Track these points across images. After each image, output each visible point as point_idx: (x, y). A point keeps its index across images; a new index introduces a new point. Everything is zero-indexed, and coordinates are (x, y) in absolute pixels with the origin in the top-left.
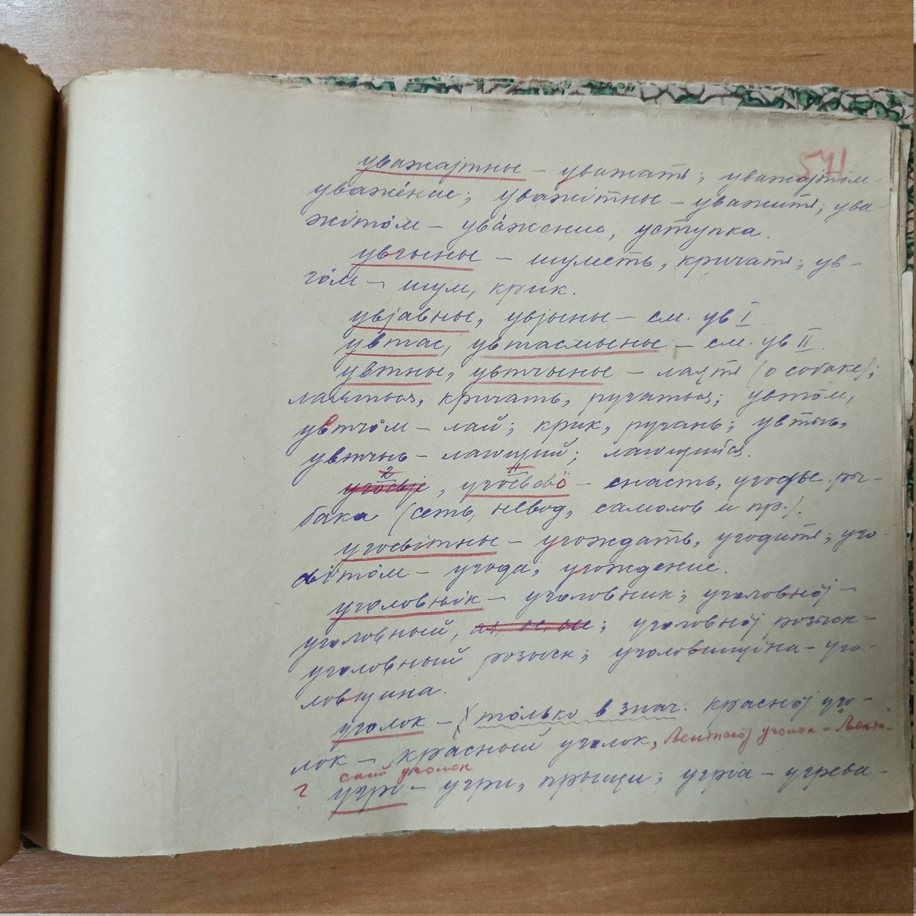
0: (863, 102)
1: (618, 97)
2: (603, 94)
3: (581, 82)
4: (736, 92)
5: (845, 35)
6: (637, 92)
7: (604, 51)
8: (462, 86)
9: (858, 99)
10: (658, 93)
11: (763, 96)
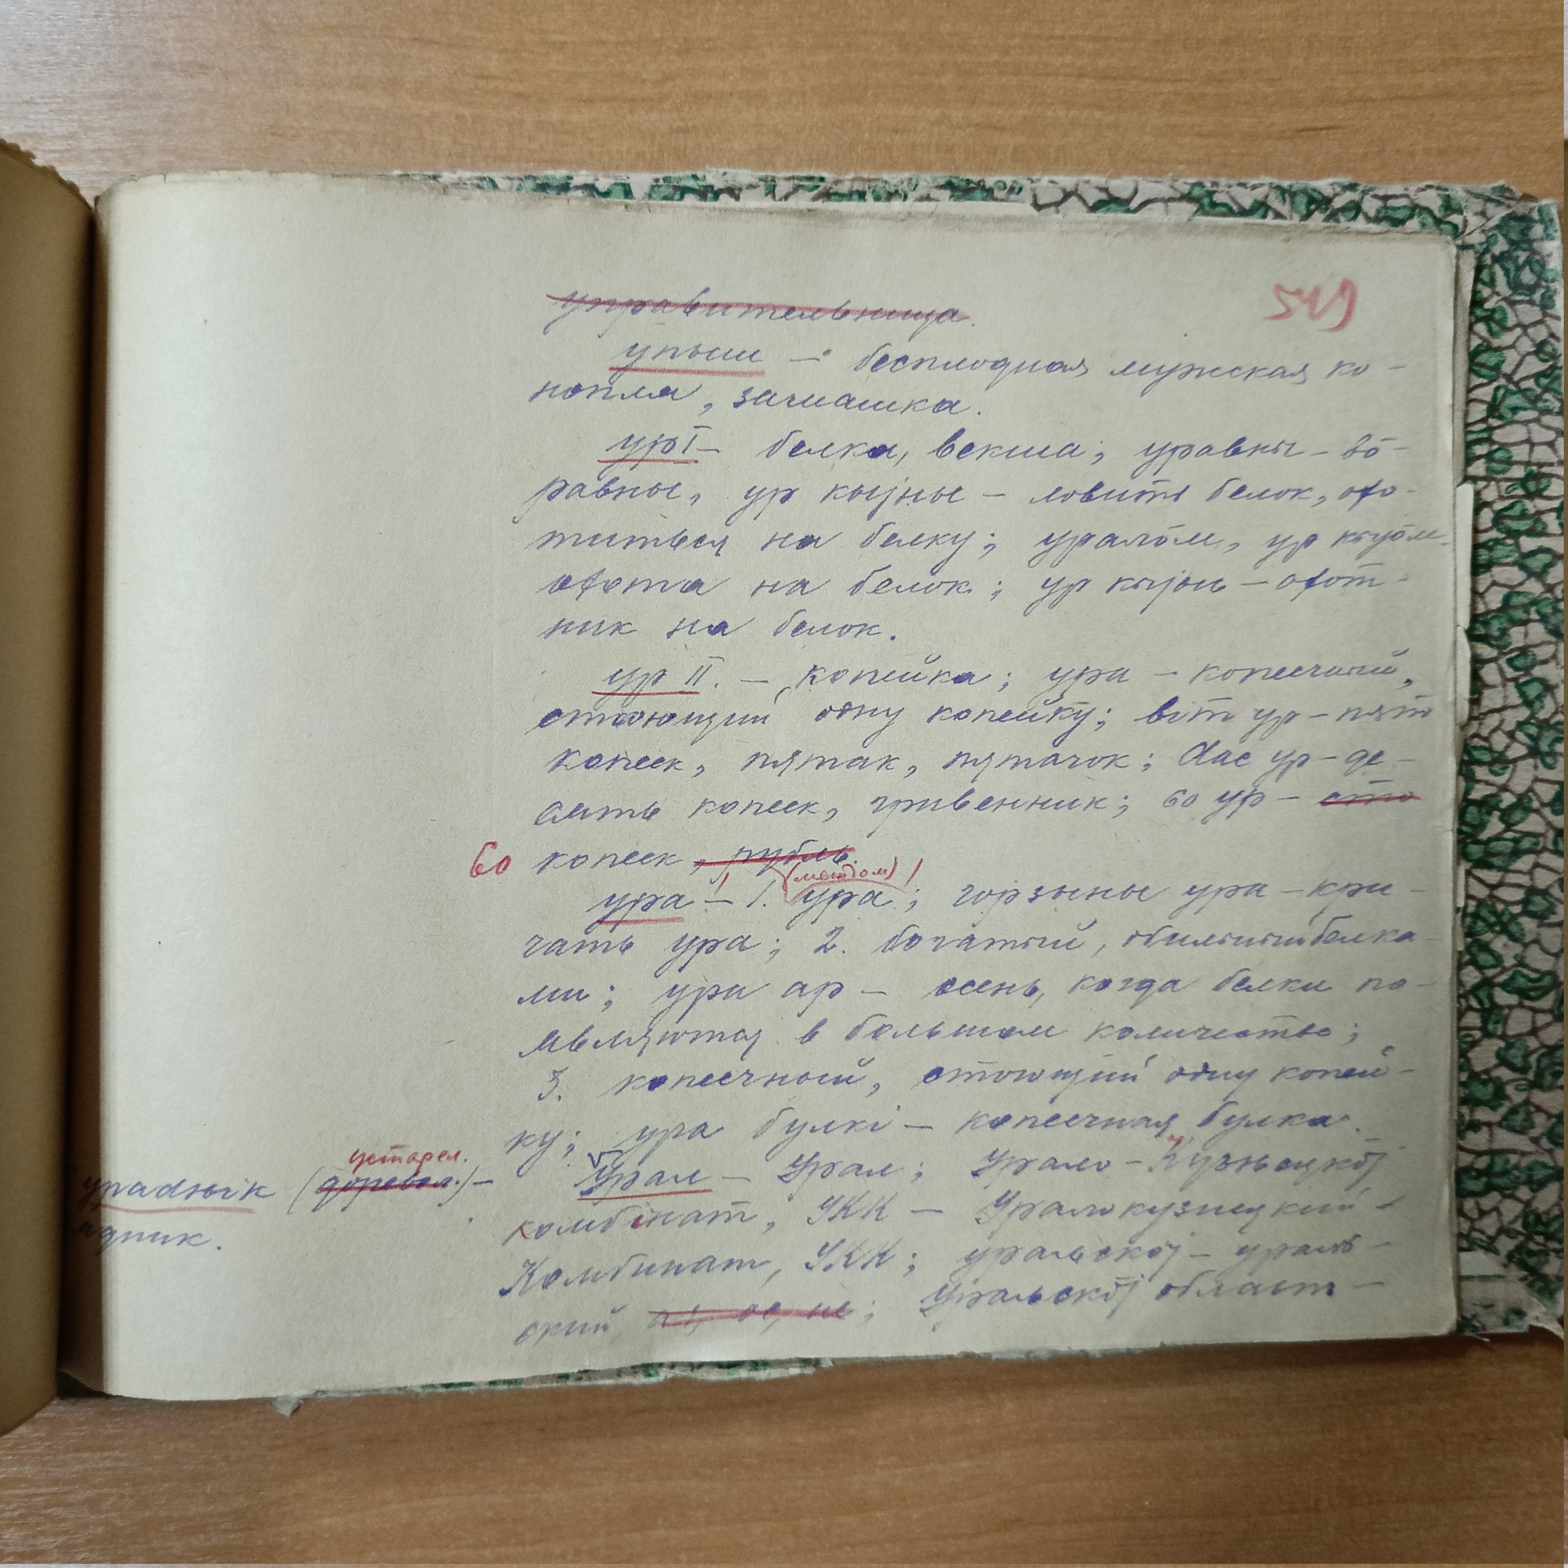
0: (1399, 208)
1: (995, 203)
2: (971, 199)
3: (935, 180)
4: (1190, 193)
5: (1374, 94)
6: (1026, 195)
7: (977, 125)
8: (740, 189)
9: (1391, 203)
10: (1060, 196)
11: (1233, 199)
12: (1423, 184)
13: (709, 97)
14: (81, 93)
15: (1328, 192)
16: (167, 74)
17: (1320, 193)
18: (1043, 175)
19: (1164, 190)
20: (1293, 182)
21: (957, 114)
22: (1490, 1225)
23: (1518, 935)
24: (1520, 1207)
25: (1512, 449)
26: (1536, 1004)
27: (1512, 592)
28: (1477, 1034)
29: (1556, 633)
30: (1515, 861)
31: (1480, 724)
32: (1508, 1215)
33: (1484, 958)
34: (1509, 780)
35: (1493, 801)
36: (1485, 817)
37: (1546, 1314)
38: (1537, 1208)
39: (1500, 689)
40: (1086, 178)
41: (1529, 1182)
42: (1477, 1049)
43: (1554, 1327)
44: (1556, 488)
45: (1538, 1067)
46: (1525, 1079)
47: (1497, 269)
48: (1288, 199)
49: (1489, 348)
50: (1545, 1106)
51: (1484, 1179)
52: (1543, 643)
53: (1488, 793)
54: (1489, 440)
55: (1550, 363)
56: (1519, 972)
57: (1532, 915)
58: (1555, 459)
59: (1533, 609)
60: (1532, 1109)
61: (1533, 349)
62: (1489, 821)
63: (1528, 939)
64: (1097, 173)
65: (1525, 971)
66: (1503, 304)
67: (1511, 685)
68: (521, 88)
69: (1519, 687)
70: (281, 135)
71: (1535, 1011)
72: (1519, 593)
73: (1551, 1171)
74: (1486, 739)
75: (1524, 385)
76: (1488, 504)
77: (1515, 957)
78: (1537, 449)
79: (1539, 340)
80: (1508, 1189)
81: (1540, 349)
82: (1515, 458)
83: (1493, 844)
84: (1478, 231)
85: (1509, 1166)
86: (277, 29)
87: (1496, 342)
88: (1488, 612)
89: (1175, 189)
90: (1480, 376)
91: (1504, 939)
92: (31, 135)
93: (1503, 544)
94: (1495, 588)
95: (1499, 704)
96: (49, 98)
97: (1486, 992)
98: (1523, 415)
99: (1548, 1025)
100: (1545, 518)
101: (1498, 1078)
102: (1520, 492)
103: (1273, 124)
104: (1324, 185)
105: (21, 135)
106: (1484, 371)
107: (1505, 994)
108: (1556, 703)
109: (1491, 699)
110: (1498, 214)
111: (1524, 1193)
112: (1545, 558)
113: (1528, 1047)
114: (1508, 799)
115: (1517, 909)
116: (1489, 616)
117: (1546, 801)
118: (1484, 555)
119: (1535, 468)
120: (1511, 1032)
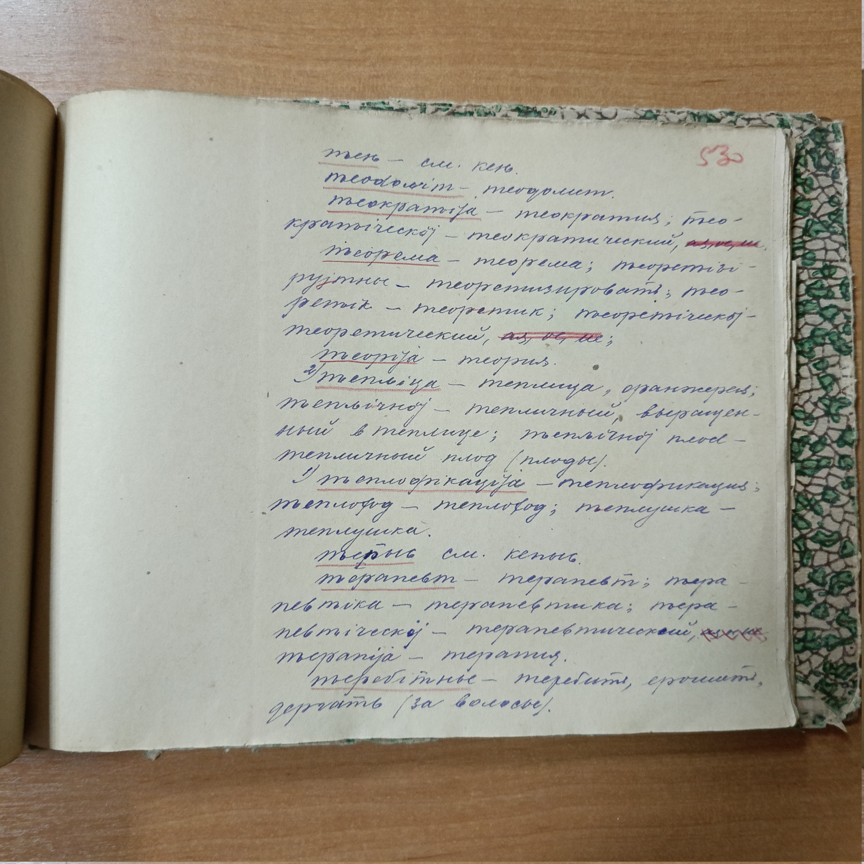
12: (769, 113)
13: (390, 59)
14: (55, 52)
15: (718, 116)
16: (102, 43)
17: (714, 117)
18: (567, 104)
19: (631, 113)
20: (700, 111)
21: (522, 71)
22: (805, 669)
23: (819, 511)
24: (821, 660)
25: (815, 252)
26: (830, 549)
27: (816, 328)
28: (798, 565)
29: (839, 350)
30: (817, 472)
31: (799, 398)
32: (815, 664)
33: (801, 524)
34: (814, 428)
35: (806, 440)
36: (802, 448)
37: (836, 718)
38: (831, 660)
39: (810, 379)
40: (590, 107)
41: (827, 645)
42: (798, 573)
43: (841, 726)
44: (840, 274)
45: (831, 583)
46: (824, 590)
47: (809, 157)
48: (697, 120)
49: (804, 199)
50: (835, 605)
51: (802, 644)
52: (832, 356)
53: (803, 435)
54: (804, 248)
55: (837, 207)
56: (820, 532)
57: (827, 501)
58: (839, 258)
59: (827, 337)
60: (828, 606)
61: (827, 200)
62: (803, 450)
63: (824, 514)
64: (596, 103)
65: (823, 531)
66: (812, 176)
67: (815, 378)
68: (290, 53)
69: (819, 379)
70: (161, 76)
71: (829, 553)
72: (819, 329)
73: (838, 640)
74: (802, 406)
75: (822, 219)
76: (803, 282)
77: (818, 523)
78: (829, 252)
79: (830, 196)
80: (814, 649)
81: (831, 200)
82: (817, 257)
83: (806, 463)
84: (799, 137)
85: (816, 637)
86: (161, 20)
87: (807, 196)
88: (803, 339)
89: (638, 114)
90: (798, 214)
91: (812, 513)
92: (28, 74)
93: (811, 303)
94: (806, 326)
95: (809, 388)
96: (38, 54)
97: (802, 543)
98: (821, 235)
99: (836, 560)
100: (833, 289)
101: (809, 589)
102: (820, 275)
103: (689, 78)
104: (716, 112)
105: (23, 73)
106: (801, 211)
107: (812, 543)
108: (839, 388)
109: (805, 385)
110: (809, 128)
111: (824, 651)
112: (833, 311)
113: (825, 572)
114: (814, 439)
115: (819, 498)
116: (803, 341)
117: (834, 440)
118: (801, 309)
119: (828, 263)
120: (815, 564)
